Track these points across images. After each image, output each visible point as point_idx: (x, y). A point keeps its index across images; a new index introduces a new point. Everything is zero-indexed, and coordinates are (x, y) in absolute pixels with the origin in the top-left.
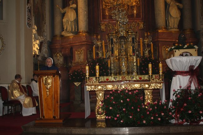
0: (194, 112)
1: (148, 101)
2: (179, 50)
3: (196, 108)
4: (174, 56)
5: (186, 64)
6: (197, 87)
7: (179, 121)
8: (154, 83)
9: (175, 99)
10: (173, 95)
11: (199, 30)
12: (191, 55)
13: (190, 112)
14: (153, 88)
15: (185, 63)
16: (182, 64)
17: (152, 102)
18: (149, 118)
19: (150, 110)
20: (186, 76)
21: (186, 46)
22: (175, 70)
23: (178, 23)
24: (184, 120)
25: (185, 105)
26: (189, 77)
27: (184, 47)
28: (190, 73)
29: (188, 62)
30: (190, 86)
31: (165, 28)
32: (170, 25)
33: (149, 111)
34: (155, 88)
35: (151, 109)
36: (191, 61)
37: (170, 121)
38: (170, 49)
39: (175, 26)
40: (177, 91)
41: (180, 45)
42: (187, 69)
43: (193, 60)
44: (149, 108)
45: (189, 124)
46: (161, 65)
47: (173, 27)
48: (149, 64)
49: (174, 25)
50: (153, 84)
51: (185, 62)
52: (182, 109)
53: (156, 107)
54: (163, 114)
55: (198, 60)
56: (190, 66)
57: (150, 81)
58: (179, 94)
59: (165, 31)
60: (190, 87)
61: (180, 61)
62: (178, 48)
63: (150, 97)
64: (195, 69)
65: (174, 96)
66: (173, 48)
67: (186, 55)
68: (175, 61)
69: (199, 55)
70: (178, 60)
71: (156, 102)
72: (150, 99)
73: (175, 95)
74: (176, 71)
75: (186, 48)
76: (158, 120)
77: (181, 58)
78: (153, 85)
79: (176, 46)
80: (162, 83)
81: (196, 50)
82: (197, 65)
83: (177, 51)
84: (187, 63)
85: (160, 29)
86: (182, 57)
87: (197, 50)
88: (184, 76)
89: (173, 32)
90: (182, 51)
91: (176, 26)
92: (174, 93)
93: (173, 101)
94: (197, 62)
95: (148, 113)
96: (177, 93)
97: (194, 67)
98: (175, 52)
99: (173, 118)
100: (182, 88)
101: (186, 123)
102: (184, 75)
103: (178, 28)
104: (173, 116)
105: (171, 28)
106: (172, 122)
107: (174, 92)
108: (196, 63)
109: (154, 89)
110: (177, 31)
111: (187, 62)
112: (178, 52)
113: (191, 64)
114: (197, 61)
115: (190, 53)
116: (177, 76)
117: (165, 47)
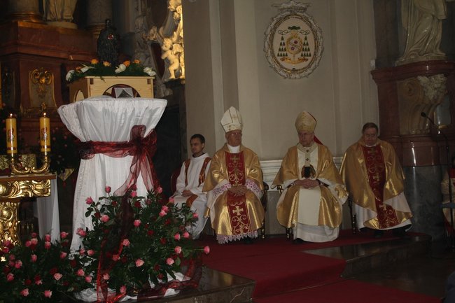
0: (149, 263)
1: (6, 238)
2: (102, 79)
3: (156, 251)
4: (86, 96)
5: (123, 121)
6: (151, 187)
7: (109, 295)
8: (23, 179)
9: (91, 228)
10: (87, 215)
11: (131, 31)
12: (136, 94)
13: (140, 263)
14: (20, 194)
15: (119, 118)
16: (112, 121)
17: (16, 239)
18: (14, 293)
19: (17, 266)
20: (122, 155)
21: (122, 67)
22: (89, 140)
23: (73, 7)
24: (123, 290)
25: (126, 242)
26: (130, 159)
27: (118, 71)
28: (134, 147)
29: (129, 114)
30: (134, 187)
31: (36, 17)
32: (52, 9)
33: (11, 269)
34: (27, 195)
35: (20, 263)
36: (137, 111)
37: (79, 298)
38: (72, 75)
39: (64, 14)
40: (98, 203)
41: (106, 64)
42: (125, 136)
43: (144, 109)
44: (14, 261)
45: (135, 298)
46: (45, 122)
47: (59, 17)
48: (9, 117)
49: (63, 11)
50: (22, 183)
51: (119, 114)
52: (116, 258)
53: (34, 257)
54: (58, 276)
55: (157, 109)
56: (135, 127)
57: (10, 175)
58: (103, 210)
59: (39, 26)
60: (135, 189)
61: (106, 111)
62: (100, 72)
63: (10, 224)
64: (147, 137)
65: (90, 218)
66: (84, 70)
67: (124, 95)
68: (92, 110)
69: (157, 95)
70: (100, 109)
71: (34, 239)
72: (11, 230)
73: (93, 213)
74: (91, 142)
75: (122, 74)
76: (43, 296)
77: (109, 102)
78: (21, 185)
79: (93, 65)
80: (51, 178)
81: (149, 83)
82: (153, 126)
83: (97, 79)
84: (125, 119)
85: (21, 19)
86: (110, 98)
87: (152, 81)
88: (115, 156)
89: (61, 31)
90: (111, 81)
91: (68, 14)
92: (90, 210)
93: (86, 235)
94: (154, 117)
95: (11, 276)
96: (99, 207)
97: (145, 130)
98: (92, 83)
99: (86, 286)
100: (112, 193)
101: (128, 297)
102: (117, 153)
103: (73, 22)
104: (89, 279)
105: (55, 20)
106: (85, 299)
107: (89, 206)
108: (150, 119)
109: (25, 199)
110: (72, 29)
111: (126, 113)
112: (99, 84)
113: (137, 120)
114: (152, 112)
115: (133, 89)
116: (97, 156)
117: (36, 75)
